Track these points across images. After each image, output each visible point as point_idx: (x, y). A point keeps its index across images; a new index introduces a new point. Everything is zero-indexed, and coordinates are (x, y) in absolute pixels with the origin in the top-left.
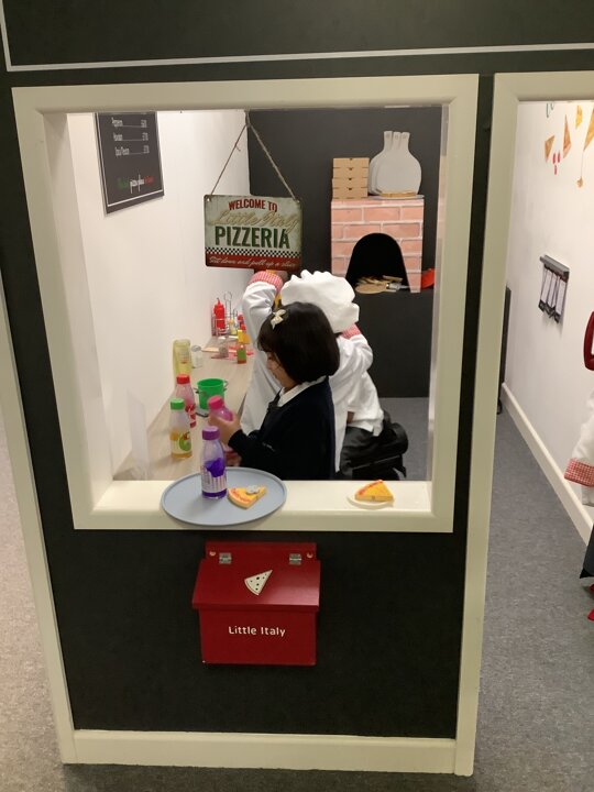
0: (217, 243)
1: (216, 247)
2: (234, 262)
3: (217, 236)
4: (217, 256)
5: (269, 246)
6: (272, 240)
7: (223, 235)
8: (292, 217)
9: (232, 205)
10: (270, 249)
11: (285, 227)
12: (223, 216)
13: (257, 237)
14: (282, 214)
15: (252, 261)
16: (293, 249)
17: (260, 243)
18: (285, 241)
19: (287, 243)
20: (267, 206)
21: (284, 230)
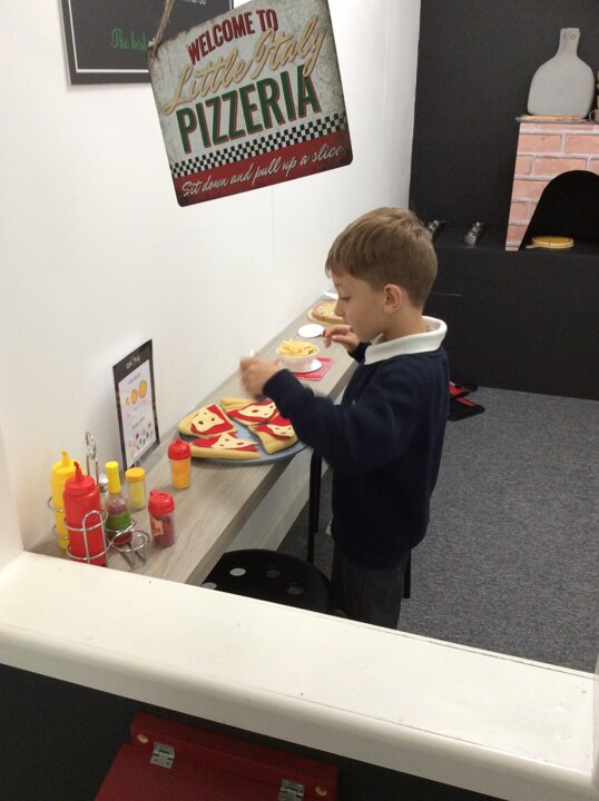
0: (187, 149)
1: (186, 158)
2: (223, 183)
3: (185, 131)
4: (194, 177)
5: (281, 120)
6: (282, 103)
7: (192, 127)
8: (311, 27)
9: (195, 52)
10: (282, 129)
11: (300, 62)
12: (184, 82)
13: (254, 107)
14: (289, 31)
15: (254, 170)
16: (327, 109)
17: (261, 122)
18: (309, 97)
19: (313, 100)
20: (256, 25)
21: (300, 69)
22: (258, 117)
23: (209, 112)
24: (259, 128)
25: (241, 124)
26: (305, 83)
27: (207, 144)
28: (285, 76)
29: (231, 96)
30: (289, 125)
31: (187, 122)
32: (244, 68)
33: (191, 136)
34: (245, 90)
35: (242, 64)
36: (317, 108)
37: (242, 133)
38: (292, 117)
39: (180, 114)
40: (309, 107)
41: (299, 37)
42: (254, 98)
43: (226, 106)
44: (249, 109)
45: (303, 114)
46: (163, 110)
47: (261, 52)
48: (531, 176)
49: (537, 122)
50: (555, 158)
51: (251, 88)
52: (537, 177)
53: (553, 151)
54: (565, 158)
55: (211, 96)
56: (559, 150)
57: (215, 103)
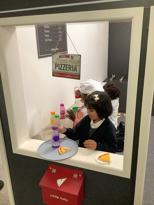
2: (60, 75)
6: (72, 68)
8: (78, 61)
9: (60, 57)
10: (71, 72)
11: (75, 65)
12: (57, 60)
13: (67, 68)
14: (75, 60)
15: (66, 75)
16: (78, 72)
17: (68, 70)
18: (76, 69)
19: (76, 70)
20: (70, 57)
21: (75, 66)
22: (68, 69)
23: (60, 66)
24: (67, 70)
25: (65, 69)
26: (75, 67)
27: (59, 69)
28: (73, 65)
29: (64, 65)
30: (72, 72)
31: (57, 65)
32: (67, 62)
33: (57, 67)
34: (66, 65)
35: (67, 61)
36: (76, 71)
37: (65, 70)
38: (73, 71)
39: (56, 64)
40: (75, 71)
41: (76, 61)
42: (68, 66)
43: (63, 66)
44: (66, 67)
45: (74, 71)
46: (53, 62)
47: (70, 61)
51: (67, 65)
55: (61, 63)
57: (62, 65)
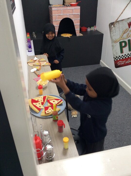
0: (122, 52)
7: (125, 46)
12: (124, 33)
27: (130, 50)
39: (121, 43)
46: (114, 42)
48: (56, 20)
49: (56, 7)
50: (61, 15)
52: (58, 20)
53: (60, 14)
54: (63, 15)
56: (61, 13)
